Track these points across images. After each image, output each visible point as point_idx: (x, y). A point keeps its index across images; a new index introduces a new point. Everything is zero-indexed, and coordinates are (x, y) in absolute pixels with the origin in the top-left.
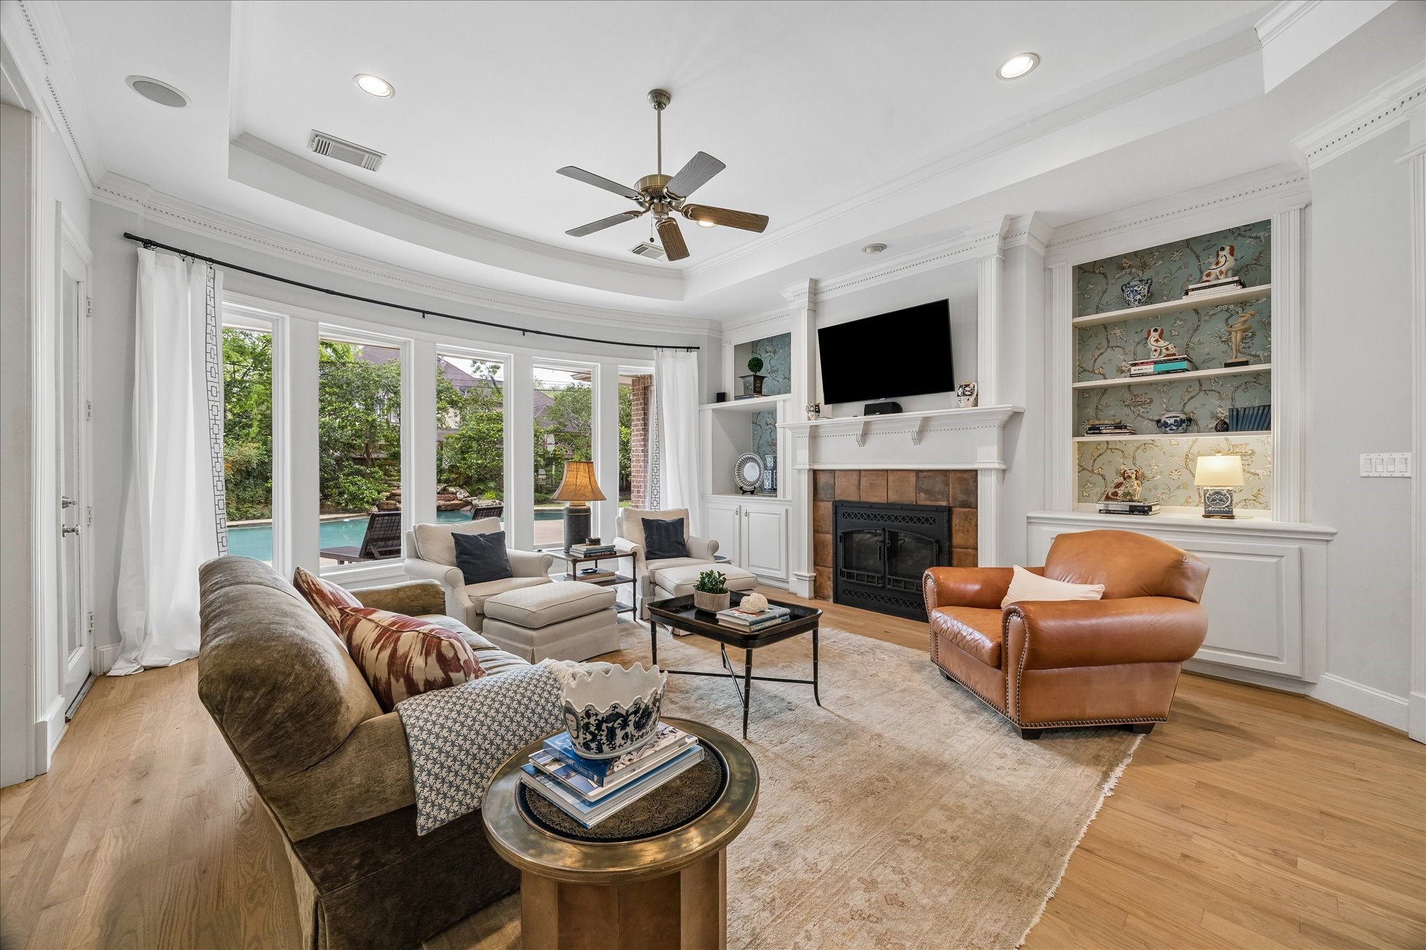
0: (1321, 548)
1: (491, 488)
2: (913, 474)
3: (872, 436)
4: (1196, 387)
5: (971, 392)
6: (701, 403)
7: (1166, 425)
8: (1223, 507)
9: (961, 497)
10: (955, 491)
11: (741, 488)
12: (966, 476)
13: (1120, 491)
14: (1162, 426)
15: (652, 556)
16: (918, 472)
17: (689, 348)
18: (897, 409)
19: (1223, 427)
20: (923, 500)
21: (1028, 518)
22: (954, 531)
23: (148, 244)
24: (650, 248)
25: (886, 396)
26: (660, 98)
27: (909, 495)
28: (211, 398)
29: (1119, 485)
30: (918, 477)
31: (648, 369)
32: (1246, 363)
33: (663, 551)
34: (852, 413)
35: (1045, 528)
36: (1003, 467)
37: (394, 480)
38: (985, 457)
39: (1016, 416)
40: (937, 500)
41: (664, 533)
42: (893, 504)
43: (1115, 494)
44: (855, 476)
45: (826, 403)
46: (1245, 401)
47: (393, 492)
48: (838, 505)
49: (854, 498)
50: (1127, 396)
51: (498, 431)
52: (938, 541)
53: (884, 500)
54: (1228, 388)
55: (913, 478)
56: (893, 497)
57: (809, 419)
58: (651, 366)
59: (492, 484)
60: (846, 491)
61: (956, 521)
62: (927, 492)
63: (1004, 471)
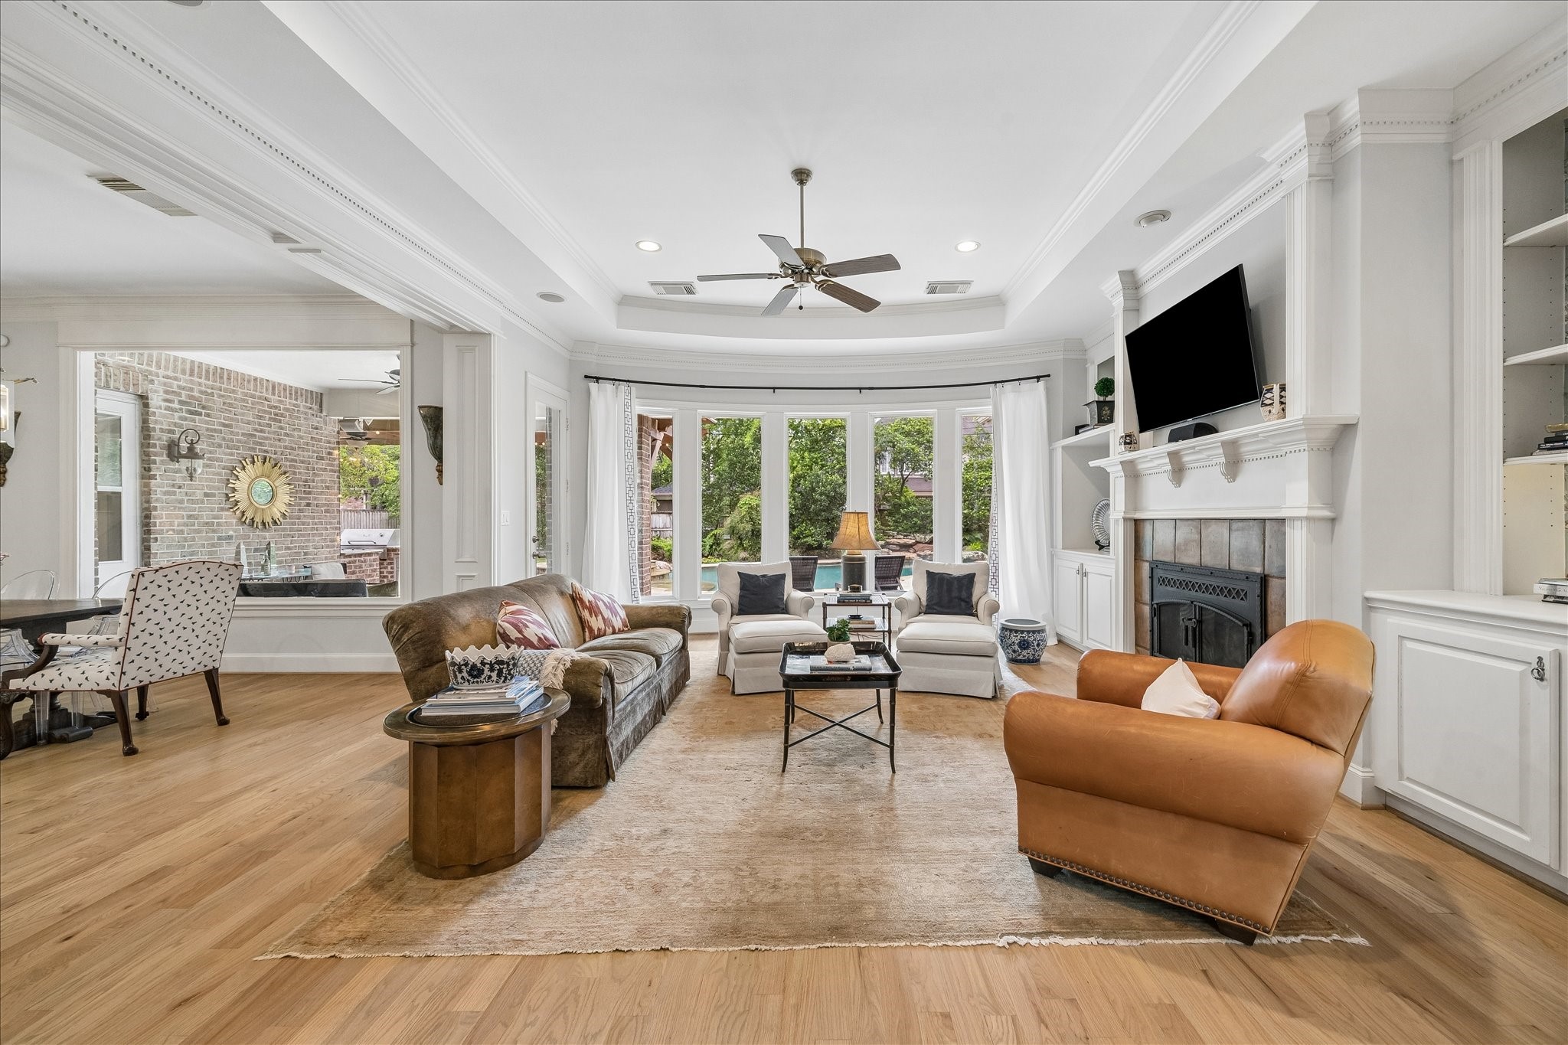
1: (977, 539)
2: (1226, 525)
3: (1188, 471)
6: (1051, 439)
9: (1277, 561)
10: (1271, 551)
11: (1097, 542)
12: (1273, 527)
15: (931, 611)
16: (1231, 521)
17: (1038, 378)
20: (1236, 562)
21: (1367, 599)
22: (1269, 612)
23: (597, 379)
24: (939, 286)
25: (1192, 415)
26: (801, 176)
27: (1221, 555)
28: (628, 473)
30: (1231, 529)
31: (986, 410)
33: (942, 607)
35: (1393, 619)
36: (1326, 513)
37: (890, 530)
38: (1296, 499)
39: (1347, 430)
40: (1253, 564)
41: (945, 587)
42: (1205, 567)
44: (1171, 527)
45: (1141, 430)
47: (888, 540)
48: (1155, 565)
49: (1170, 558)
51: (986, 479)
52: (1249, 625)
53: (1195, 561)
55: (1225, 531)
56: (1206, 558)
57: (1125, 453)
58: (987, 405)
59: (978, 536)
60: (1163, 548)
62: (1240, 552)
63: (1333, 520)
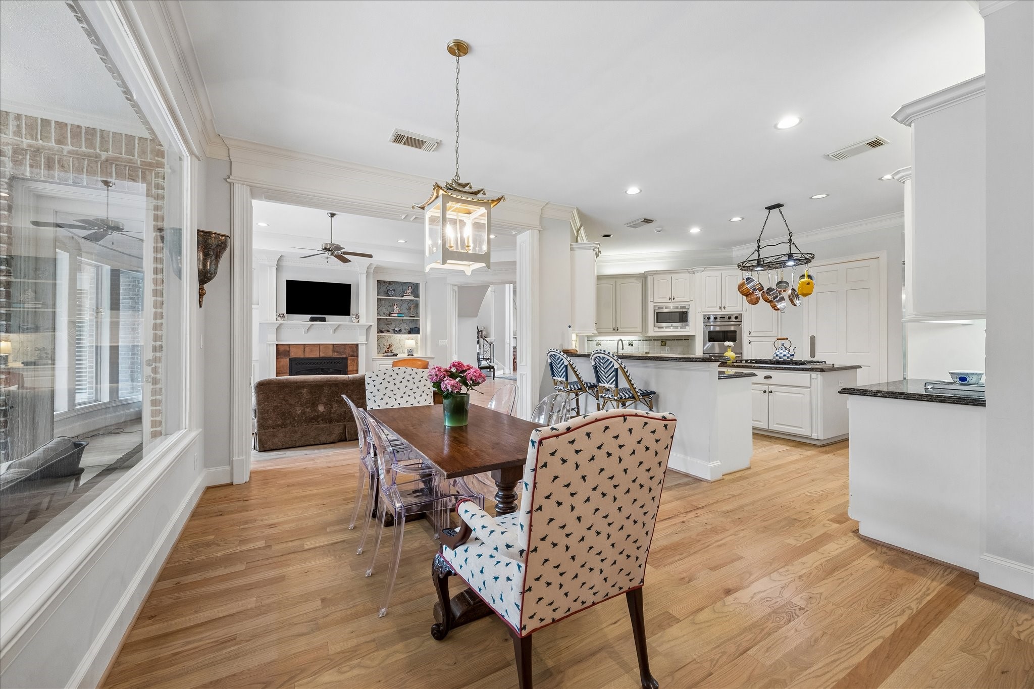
0: (432, 360)
2: (332, 345)
3: (312, 330)
4: (402, 321)
5: (357, 317)
7: (396, 331)
8: (411, 353)
9: (351, 353)
10: (348, 351)
12: (353, 346)
13: (389, 350)
14: (395, 331)
16: (334, 345)
18: (324, 320)
19: (410, 332)
20: (336, 355)
21: (373, 359)
22: (348, 366)
27: (330, 354)
29: (388, 348)
30: (333, 346)
32: (414, 317)
34: (302, 320)
35: (377, 362)
36: (367, 343)
38: (360, 340)
39: (370, 326)
40: (342, 355)
42: (322, 357)
43: (388, 351)
44: (302, 347)
45: (287, 313)
46: (412, 326)
48: (292, 359)
49: (302, 356)
50: (386, 322)
53: (317, 356)
54: (408, 322)
55: (331, 347)
56: (322, 355)
57: (277, 320)
60: (295, 354)
61: (349, 362)
62: (337, 352)
63: (368, 346)
